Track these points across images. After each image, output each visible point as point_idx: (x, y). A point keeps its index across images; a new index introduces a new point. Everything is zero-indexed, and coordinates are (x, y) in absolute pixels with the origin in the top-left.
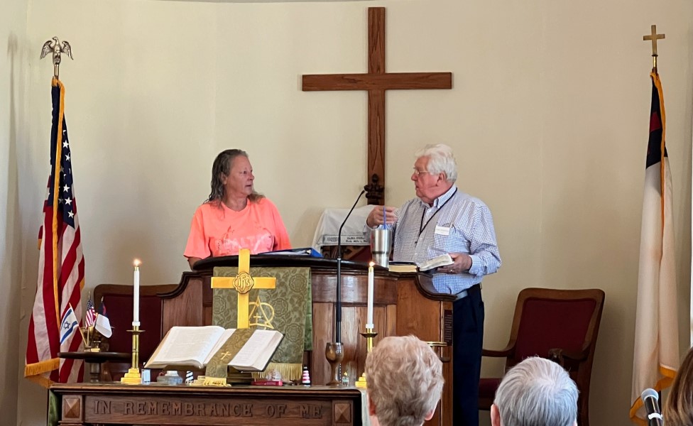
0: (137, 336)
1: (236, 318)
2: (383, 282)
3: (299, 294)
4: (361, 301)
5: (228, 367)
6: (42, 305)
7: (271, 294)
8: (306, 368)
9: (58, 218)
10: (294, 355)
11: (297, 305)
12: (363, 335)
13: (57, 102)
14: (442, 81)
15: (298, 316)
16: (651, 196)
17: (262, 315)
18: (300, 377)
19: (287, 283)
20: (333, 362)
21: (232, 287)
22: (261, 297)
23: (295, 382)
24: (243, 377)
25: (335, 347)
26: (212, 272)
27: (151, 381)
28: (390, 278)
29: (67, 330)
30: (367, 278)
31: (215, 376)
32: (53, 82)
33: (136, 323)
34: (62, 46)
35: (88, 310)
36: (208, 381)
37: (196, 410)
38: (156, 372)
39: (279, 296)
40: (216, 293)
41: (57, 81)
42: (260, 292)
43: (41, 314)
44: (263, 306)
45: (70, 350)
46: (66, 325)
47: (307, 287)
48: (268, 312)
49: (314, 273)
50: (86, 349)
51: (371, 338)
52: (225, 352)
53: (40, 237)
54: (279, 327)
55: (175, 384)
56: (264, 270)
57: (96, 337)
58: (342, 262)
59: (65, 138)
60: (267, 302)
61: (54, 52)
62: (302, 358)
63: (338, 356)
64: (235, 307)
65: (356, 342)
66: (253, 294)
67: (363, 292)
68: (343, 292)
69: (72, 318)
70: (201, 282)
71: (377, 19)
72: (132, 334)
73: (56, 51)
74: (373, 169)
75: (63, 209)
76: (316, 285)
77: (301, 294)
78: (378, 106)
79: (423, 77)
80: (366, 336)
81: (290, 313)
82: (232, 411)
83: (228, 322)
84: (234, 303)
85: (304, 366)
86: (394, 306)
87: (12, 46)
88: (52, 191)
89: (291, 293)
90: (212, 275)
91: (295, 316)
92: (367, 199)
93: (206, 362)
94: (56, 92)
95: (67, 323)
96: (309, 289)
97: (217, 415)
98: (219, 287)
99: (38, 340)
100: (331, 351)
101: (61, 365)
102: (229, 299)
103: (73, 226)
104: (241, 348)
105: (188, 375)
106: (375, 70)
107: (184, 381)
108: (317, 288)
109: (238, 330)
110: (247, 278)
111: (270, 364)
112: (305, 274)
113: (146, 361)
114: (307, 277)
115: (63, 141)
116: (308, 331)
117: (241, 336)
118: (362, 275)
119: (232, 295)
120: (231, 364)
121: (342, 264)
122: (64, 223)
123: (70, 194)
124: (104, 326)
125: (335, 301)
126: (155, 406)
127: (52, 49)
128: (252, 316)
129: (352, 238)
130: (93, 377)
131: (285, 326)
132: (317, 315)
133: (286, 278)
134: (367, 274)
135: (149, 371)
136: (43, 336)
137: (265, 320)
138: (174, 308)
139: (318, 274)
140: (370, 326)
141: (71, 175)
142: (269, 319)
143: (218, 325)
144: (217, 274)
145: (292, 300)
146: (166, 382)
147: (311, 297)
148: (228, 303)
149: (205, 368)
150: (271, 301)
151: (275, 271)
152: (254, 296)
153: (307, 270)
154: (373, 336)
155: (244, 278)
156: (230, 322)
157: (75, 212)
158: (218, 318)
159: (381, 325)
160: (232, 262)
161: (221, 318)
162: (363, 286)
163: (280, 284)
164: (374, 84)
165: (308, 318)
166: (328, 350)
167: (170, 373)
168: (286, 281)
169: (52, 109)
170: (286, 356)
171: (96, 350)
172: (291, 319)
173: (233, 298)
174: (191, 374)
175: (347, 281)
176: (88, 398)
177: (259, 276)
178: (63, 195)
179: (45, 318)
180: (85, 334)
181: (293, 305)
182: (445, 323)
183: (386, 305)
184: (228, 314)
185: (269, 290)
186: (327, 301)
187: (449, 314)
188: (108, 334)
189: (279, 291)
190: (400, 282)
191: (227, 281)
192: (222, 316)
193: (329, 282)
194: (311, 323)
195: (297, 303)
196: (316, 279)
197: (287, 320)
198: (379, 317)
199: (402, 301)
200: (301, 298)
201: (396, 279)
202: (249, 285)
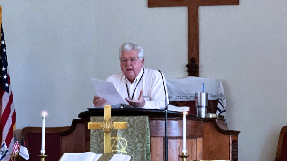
0: (44, 159)
1: (103, 147)
2: (194, 123)
3: (142, 132)
4: (180, 136)
7: (125, 132)
11: (141, 139)
17: (120, 145)
19: (135, 126)
21: (101, 128)
22: (119, 134)
26: (89, 119)
28: (198, 121)
29: (2, 155)
30: (182, 122)
33: (43, 151)
35: (14, 143)
39: (130, 134)
40: (92, 132)
42: (119, 131)
44: (120, 140)
48: (124, 143)
49: (151, 119)
51: (185, 159)
54: (130, 152)
56: (121, 118)
57: (19, 160)
58: (168, 112)
59: (2, 38)
60: (123, 137)
64: (103, 140)
66: (114, 133)
68: (169, 130)
69: (5, 148)
70: (84, 125)
72: (40, 158)
74: (191, 54)
75: (2, 82)
76: (152, 126)
77: (144, 132)
78: (194, 15)
80: (182, 157)
81: (136, 143)
83: (99, 149)
84: (102, 138)
86: (201, 139)
89: (137, 131)
90: (89, 121)
91: (140, 145)
92: (187, 73)
95: (2, 151)
96: (148, 129)
98: (92, 128)
102: (100, 135)
103: (8, 92)
108: (153, 128)
109: (104, 154)
110: (110, 122)
112: (145, 121)
114: (147, 121)
116: (148, 154)
117: (106, 158)
119: (101, 133)
122: (3, 90)
123: (6, 72)
124: (25, 152)
125: (164, 135)
128: (114, 146)
129: (179, 97)
131: (134, 152)
132: (153, 145)
133: (134, 122)
134: (182, 120)
137: (122, 148)
138: (68, 142)
139: (153, 120)
140: (185, 151)
142: (124, 147)
143: (93, 151)
144: (92, 121)
145: (138, 136)
147: (149, 133)
148: (99, 138)
150: (125, 137)
151: (127, 118)
152: (115, 133)
153: (147, 118)
154: (186, 157)
155: (108, 123)
157: (9, 83)
158: (93, 148)
159: (194, 149)
160: (100, 112)
161: (95, 147)
163: (131, 126)
164: (191, 2)
165: (147, 147)
168: (134, 123)
172: (138, 147)
173: (102, 135)
175: (171, 123)
177: (118, 122)
178: (2, 73)
180: (13, 158)
181: (138, 140)
182: (232, 148)
183: (196, 138)
184: (99, 144)
185: (124, 129)
186: (160, 136)
187: (235, 142)
188: (27, 158)
189: (130, 130)
190: (205, 123)
191: (98, 125)
192: (95, 145)
193: (161, 124)
194: (150, 149)
195: (141, 137)
196: (153, 122)
197: (135, 148)
198: (192, 145)
199: (206, 135)
200: (143, 134)
201: (203, 122)
202: (111, 127)
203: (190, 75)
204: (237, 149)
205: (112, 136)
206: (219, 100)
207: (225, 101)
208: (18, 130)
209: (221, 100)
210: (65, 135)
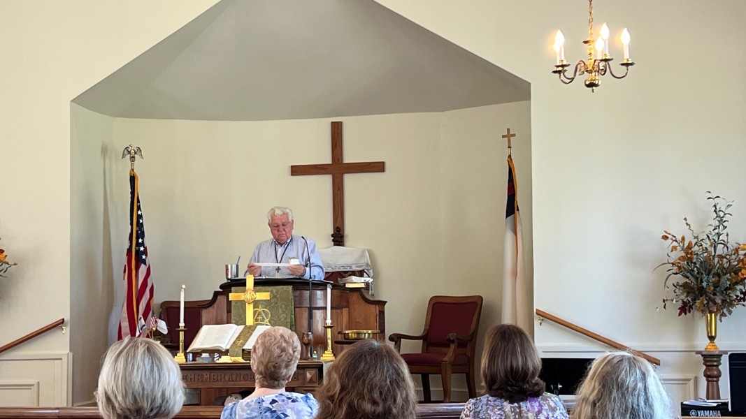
0: (183, 332)
1: (246, 319)
2: (340, 293)
4: (325, 306)
6: (126, 315)
7: (266, 303)
9: (135, 259)
11: (284, 310)
12: (324, 327)
13: (133, 185)
14: (379, 167)
16: (509, 236)
17: (263, 317)
19: (278, 296)
20: (307, 345)
21: (242, 299)
22: (261, 305)
25: (308, 335)
26: (231, 290)
27: (193, 361)
30: (327, 292)
31: (234, 356)
32: (130, 173)
33: (182, 324)
34: (136, 150)
35: (153, 318)
36: (228, 359)
37: (219, 378)
38: (197, 354)
39: (273, 304)
40: (233, 304)
41: (133, 173)
42: (260, 302)
43: (126, 322)
44: (263, 311)
47: (290, 298)
48: (266, 314)
49: (294, 289)
51: (329, 330)
52: (239, 341)
53: (125, 272)
55: (207, 362)
56: (263, 288)
57: (157, 334)
59: (139, 208)
60: (266, 308)
63: (310, 341)
65: (323, 332)
66: (256, 303)
67: (325, 301)
68: (314, 300)
69: (142, 322)
70: (225, 297)
71: (337, 130)
72: (179, 331)
73: (131, 154)
74: (336, 223)
75: (138, 253)
76: (296, 297)
77: (287, 302)
78: (339, 184)
79: (367, 165)
80: (326, 328)
81: (280, 315)
82: (242, 377)
84: (244, 310)
86: (347, 310)
87: (105, 151)
88: (131, 242)
89: (280, 302)
90: (231, 292)
91: (284, 317)
92: (333, 243)
93: (228, 347)
94: (133, 179)
96: (292, 299)
97: (233, 381)
98: (234, 299)
100: (306, 338)
102: (242, 307)
103: (145, 264)
104: (249, 337)
105: (215, 356)
106: (336, 160)
107: (213, 360)
109: (246, 326)
110: (252, 293)
112: (288, 291)
114: (291, 291)
115: (138, 210)
116: (291, 326)
117: (249, 330)
118: (325, 290)
119: (242, 304)
120: (244, 348)
121: (313, 284)
122: (140, 263)
123: (143, 244)
124: (163, 327)
125: (309, 306)
126: (193, 376)
127: (129, 152)
128: (256, 317)
132: (298, 316)
134: (327, 290)
135: (191, 355)
137: (265, 320)
138: (208, 314)
139: (297, 290)
140: (329, 322)
141: (143, 233)
142: (267, 319)
143: (235, 324)
144: (234, 292)
145: (281, 307)
146: (201, 360)
147: (293, 304)
148: (241, 311)
149: (228, 351)
150: (268, 308)
151: (270, 288)
153: (290, 287)
154: (331, 328)
155: (250, 294)
156: (241, 321)
157: (146, 255)
158: (235, 320)
159: (339, 321)
160: (242, 283)
162: (325, 296)
163: (275, 297)
164: (336, 170)
165: (292, 318)
166: (303, 337)
167: (204, 355)
168: (277, 294)
169: (130, 190)
174: (218, 355)
175: (316, 293)
177: (260, 292)
178: (138, 245)
179: (128, 324)
180: (151, 332)
181: (282, 310)
182: (380, 319)
183: (342, 308)
184: (241, 316)
185: (267, 300)
186: (304, 307)
187: (382, 313)
188: (165, 332)
189: (273, 301)
190: (352, 293)
191: (240, 296)
192: (237, 318)
193: (305, 294)
194: (294, 321)
195: (285, 308)
196: (297, 292)
197: (278, 319)
198: (338, 316)
199: (352, 305)
200: (287, 305)
201: (348, 292)
202: (253, 297)
203: (335, 245)
204: (384, 320)
206: (366, 271)
207: (371, 272)
208: (156, 305)
209: (367, 269)
210: (206, 308)
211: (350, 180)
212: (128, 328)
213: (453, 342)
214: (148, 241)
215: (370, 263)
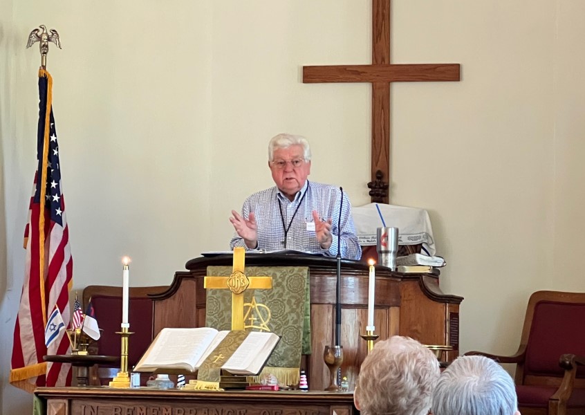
0: (127, 338)
1: (230, 320)
2: (386, 282)
3: (296, 294)
4: (362, 303)
5: (221, 370)
6: (28, 307)
7: (267, 295)
8: (303, 372)
9: (45, 215)
10: (291, 359)
11: (294, 307)
12: (363, 337)
13: (44, 92)
14: (450, 73)
15: (295, 318)
17: (258, 317)
18: (297, 383)
19: (284, 284)
20: (332, 366)
21: (226, 287)
22: (257, 298)
23: (292, 387)
24: (236, 381)
25: (334, 350)
26: (206, 271)
27: (141, 385)
28: (393, 279)
29: (54, 332)
30: (368, 279)
31: (208, 380)
32: (40, 73)
33: (125, 325)
34: (50, 34)
35: (75, 311)
36: (200, 385)
38: (146, 376)
39: (275, 297)
40: (209, 294)
41: (44, 72)
42: (256, 292)
43: (28, 317)
44: (258, 307)
45: (58, 353)
46: (52, 327)
47: (305, 288)
48: (264, 314)
49: (312, 273)
50: (73, 352)
51: (372, 341)
52: (218, 355)
53: (27, 235)
54: (275, 329)
55: (165, 389)
56: (260, 269)
57: (83, 339)
58: (342, 261)
59: (53, 131)
60: (263, 303)
61: (41, 41)
62: (300, 362)
63: (336, 359)
64: (229, 309)
65: (357, 346)
66: (248, 294)
67: (364, 294)
68: (343, 292)
69: (59, 319)
70: (194, 283)
72: (121, 336)
73: (43, 40)
74: (377, 165)
75: (50, 206)
76: (314, 286)
77: (299, 294)
78: (383, 98)
79: (430, 69)
80: (366, 338)
81: (287, 314)
83: (221, 324)
84: (229, 304)
85: (301, 370)
86: (397, 309)
88: (39, 188)
89: (288, 293)
90: (206, 275)
91: (293, 318)
92: (369, 198)
93: (198, 366)
94: (44, 83)
95: (53, 325)
96: (307, 289)
98: (211, 287)
99: (24, 344)
100: (330, 354)
101: (48, 370)
102: (223, 300)
103: (62, 225)
104: (235, 351)
105: (179, 380)
106: (379, 60)
107: (175, 385)
108: (316, 289)
109: (232, 332)
110: (242, 277)
111: (265, 368)
112: (302, 276)
113: (135, 365)
114: (305, 277)
115: (51, 135)
116: (306, 333)
117: (235, 339)
118: (363, 275)
119: (226, 295)
120: (224, 367)
121: (342, 264)
122: (51, 221)
123: (57, 190)
124: (92, 328)
125: (335, 302)
126: (144, 411)
127: (39, 38)
128: (247, 318)
130: (80, 381)
131: (282, 330)
132: (316, 318)
133: (283, 278)
134: (368, 275)
135: (138, 375)
136: (29, 339)
137: (261, 321)
138: (166, 310)
139: (316, 274)
140: (371, 328)
141: (59, 171)
142: (265, 321)
143: (212, 327)
144: (210, 274)
145: (289, 302)
146: (156, 386)
147: (309, 297)
148: (222, 305)
149: (197, 371)
150: (267, 302)
151: (271, 270)
152: (250, 296)
153: (305, 270)
154: (374, 338)
155: (239, 277)
156: (223, 324)
157: (62, 210)
158: (212, 320)
159: (383, 329)
160: (224, 260)
161: (215, 320)
162: (364, 287)
163: (278, 285)
164: (378, 76)
165: (306, 320)
166: (326, 353)
167: (160, 377)
168: (283, 280)
169: (39, 101)
170: (283, 360)
171: (84, 353)
172: (288, 322)
173: (227, 300)
174: (183, 378)
175: (348, 282)
176: (74, 402)
177: (255, 276)
178: (50, 191)
179: (31, 321)
180: (72, 336)
181: (291, 307)
182: (451, 326)
183: (389, 307)
184: (222, 315)
185: (265, 289)
186: (327, 302)
187: (455, 316)
188: (96, 337)
189: (275, 291)
190: (404, 283)
191: (223, 279)
192: (215, 317)
193: (328, 282)
194: (309, 325)
195: (295, 304)
196: (314, 279)
197: (284, 322)
198: (381, 319)
199: (405, 302)
200: (299, 299)
201: (400, 280)
202: (244, 285)
203: (373, 201)
204: (458, 328)
205: (245, 302)
206: (424, 245)
207: (433, 247)
209: (426, 244)
210: (161, 299)
211: (401, 93)
212: (32, 327)
213: (569, 367)
214: (67, 185)
215: (431, 234)
